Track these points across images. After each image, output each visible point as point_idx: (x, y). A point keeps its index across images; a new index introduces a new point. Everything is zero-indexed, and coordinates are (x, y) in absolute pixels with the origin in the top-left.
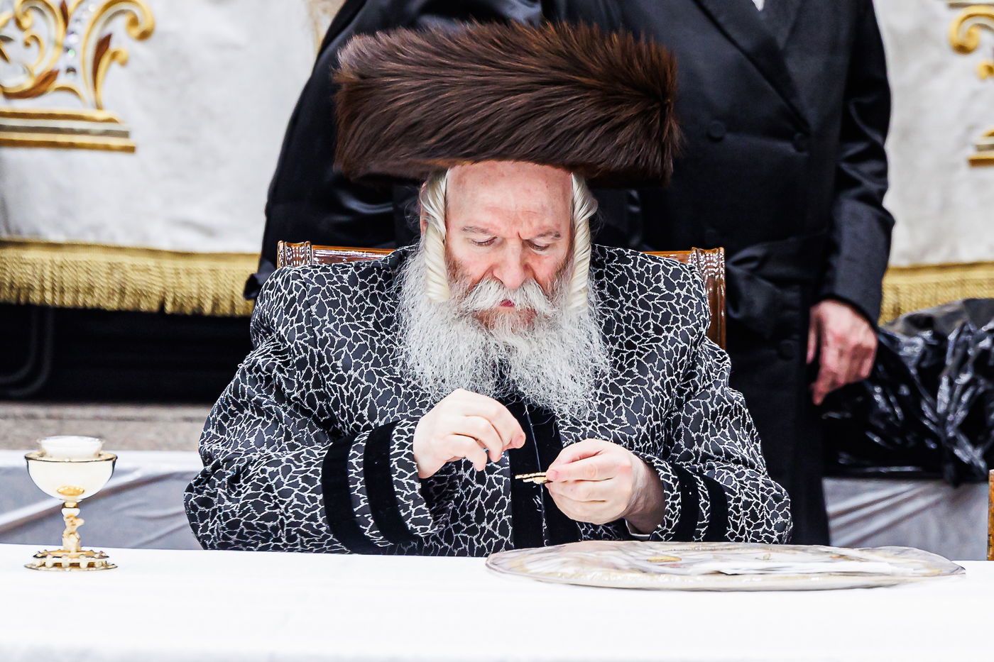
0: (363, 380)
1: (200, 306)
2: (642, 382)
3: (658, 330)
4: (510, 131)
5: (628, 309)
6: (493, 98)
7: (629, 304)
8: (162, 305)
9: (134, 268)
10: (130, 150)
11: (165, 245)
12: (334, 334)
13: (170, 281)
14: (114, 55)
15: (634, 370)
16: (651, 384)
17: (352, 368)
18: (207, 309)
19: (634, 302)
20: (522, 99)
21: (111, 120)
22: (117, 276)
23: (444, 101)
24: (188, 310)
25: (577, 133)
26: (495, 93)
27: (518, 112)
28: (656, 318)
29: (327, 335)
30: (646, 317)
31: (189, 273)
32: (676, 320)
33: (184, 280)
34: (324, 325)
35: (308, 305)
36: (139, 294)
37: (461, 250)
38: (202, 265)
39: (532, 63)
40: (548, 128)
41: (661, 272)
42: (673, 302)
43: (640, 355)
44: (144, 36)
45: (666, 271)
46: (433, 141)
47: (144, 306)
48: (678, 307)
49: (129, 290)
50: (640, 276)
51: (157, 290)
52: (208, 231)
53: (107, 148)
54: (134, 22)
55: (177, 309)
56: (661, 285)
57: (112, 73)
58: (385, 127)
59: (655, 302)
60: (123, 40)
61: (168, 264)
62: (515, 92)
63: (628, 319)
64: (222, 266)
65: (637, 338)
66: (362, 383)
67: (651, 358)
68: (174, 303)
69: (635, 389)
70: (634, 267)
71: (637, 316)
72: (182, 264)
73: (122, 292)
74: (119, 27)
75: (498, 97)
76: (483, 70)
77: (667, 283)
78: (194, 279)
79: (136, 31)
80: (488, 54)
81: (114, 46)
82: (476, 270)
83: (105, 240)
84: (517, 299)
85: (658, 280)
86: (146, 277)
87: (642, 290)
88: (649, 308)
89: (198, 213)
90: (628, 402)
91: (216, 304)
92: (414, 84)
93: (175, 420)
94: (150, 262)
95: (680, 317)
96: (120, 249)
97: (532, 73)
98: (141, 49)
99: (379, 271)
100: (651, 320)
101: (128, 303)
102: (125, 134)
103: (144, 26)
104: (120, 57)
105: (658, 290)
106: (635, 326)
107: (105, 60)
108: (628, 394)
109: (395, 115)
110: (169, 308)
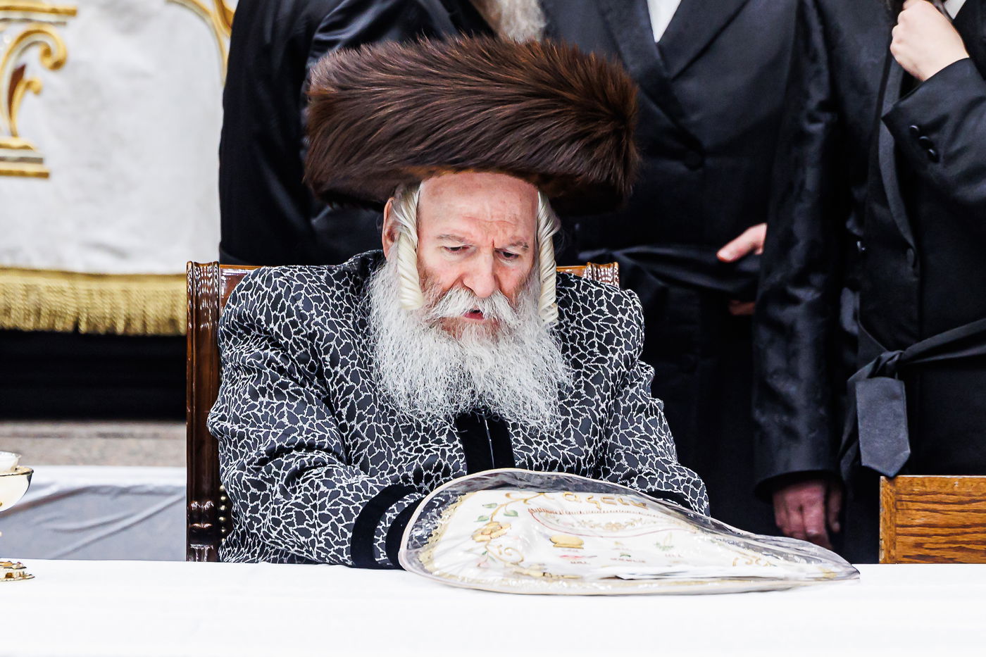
0: (348, 379)
1: (113, 326)
2: (589, 403)
3: (603, 350)
4: (497, 139)
5: (573, 328)
6: (481, 107)
7: (574, 324)
8: (76, 325)
9: (49, 290)
10: (45, 175)
11: (78, 267)
12: (323, 327)
13: (85, 301)
14: (29, 85)
15: (582, 391)
16: (598, 406)
17: (339, 365)
18: (120, 328)
19: (578, 322)
20: (509, 110)
21: (26, 148)
22: (33, 297)
23: (434, 109)
24: (102, 329)
25: (560, 145)
26: (484, 102)
27: (506, 121)
28: (600, 337)
29: (316, 328)
30: (590, 336)
31: (102, 294)
32: (619, 343)
33: (97, 300)
34: (312, 319)
35: (294, 300)
36: (54, 314)
37: (434, 259)
38: (115, 287)
39: (518, 76)
40: (534, 137)
41: (604, 297)
42: (616, 325)
43: (587, 376)
44: (57, 65)
45: (609, 296)
46: (421, 147)
47: (59, 326)
48: (621, 331)
49: (44, 311)
50: (584, 299)
51: (71, 310)
52: (120, 253)
53: (22, 174)
54: (47, 52)
55: (91, 328)
56: (604, 308)
57: (26, 100)
58: (370, 135)
59: (599, 323)
60: (37, 70)
61: (82, 286)
62: (503, 102)
63: (573, 338)
64: (134, 287)
65: (582, 356)
66: (347, 382)
67: (597, 379)
68: (88, 322)
69: (583, 410)
70: (578, 289)
71: (582, 336)
72: (95, 285)
73: (38, 313)
74: (33, 57)
75: (486, 106)
76: (471, 80)
77: (610, 307)
78: (107, 300)
79: (49, 62)
80: (477, 64)
81: (28, 76)
82: (447, 278)
83: (21, 262)
84: (486, 309)
85: (601, 303)
86: (61, 299)
87: (586, 312)
88: (594, 329)
89: (109, 236)
90: (575, 423)
91: (128, 322)
92: (402, 92)
93: (90, 436)
94: (64, 284)
95: (623, 340)
96: (35, 272)
97: (520, 84)
98: (54, 78)
99: (350, 276)
100: (595, 339)
101: (44, 324)
102: (39, 161)
103: (57, 55)
104: (35, 86)
105: (600, 312)
106: (580, 344)
107: (20, 90)
108: (576, 415)
109: (382, 122)
110: (83, 328)
